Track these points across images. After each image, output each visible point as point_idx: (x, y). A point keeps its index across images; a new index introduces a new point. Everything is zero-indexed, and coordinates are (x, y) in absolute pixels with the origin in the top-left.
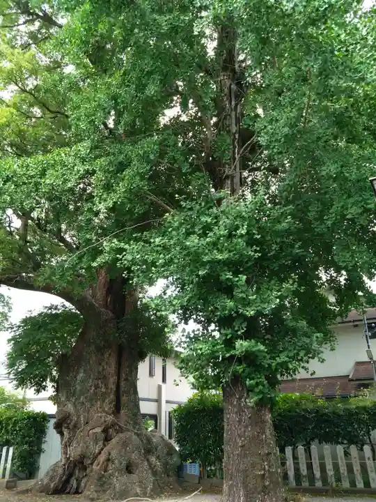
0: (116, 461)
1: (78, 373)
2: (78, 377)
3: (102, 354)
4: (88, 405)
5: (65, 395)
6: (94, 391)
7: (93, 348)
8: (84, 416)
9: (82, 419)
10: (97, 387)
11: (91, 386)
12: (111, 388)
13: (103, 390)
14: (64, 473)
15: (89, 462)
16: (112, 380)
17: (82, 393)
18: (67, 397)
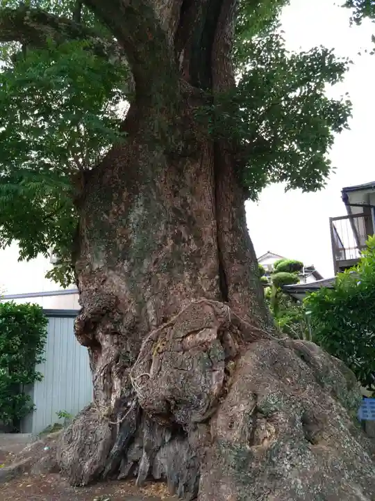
0: (281, 416)
1: (130, 207)
2: (132, 217)
3: (180, 172)
4: (163, 279)
5: (102, 255)
6: (173, 246)
7: (158, 154)
8: (156, 306)
9: (151, 312)
10: (178, 239)
11: (165, 238)
12: (210, 244)
13: (194, 247)
14: (113, 438)
15: (197, 417)
16: (209, 227)
17: (145, 252)
18: (109, 260)
